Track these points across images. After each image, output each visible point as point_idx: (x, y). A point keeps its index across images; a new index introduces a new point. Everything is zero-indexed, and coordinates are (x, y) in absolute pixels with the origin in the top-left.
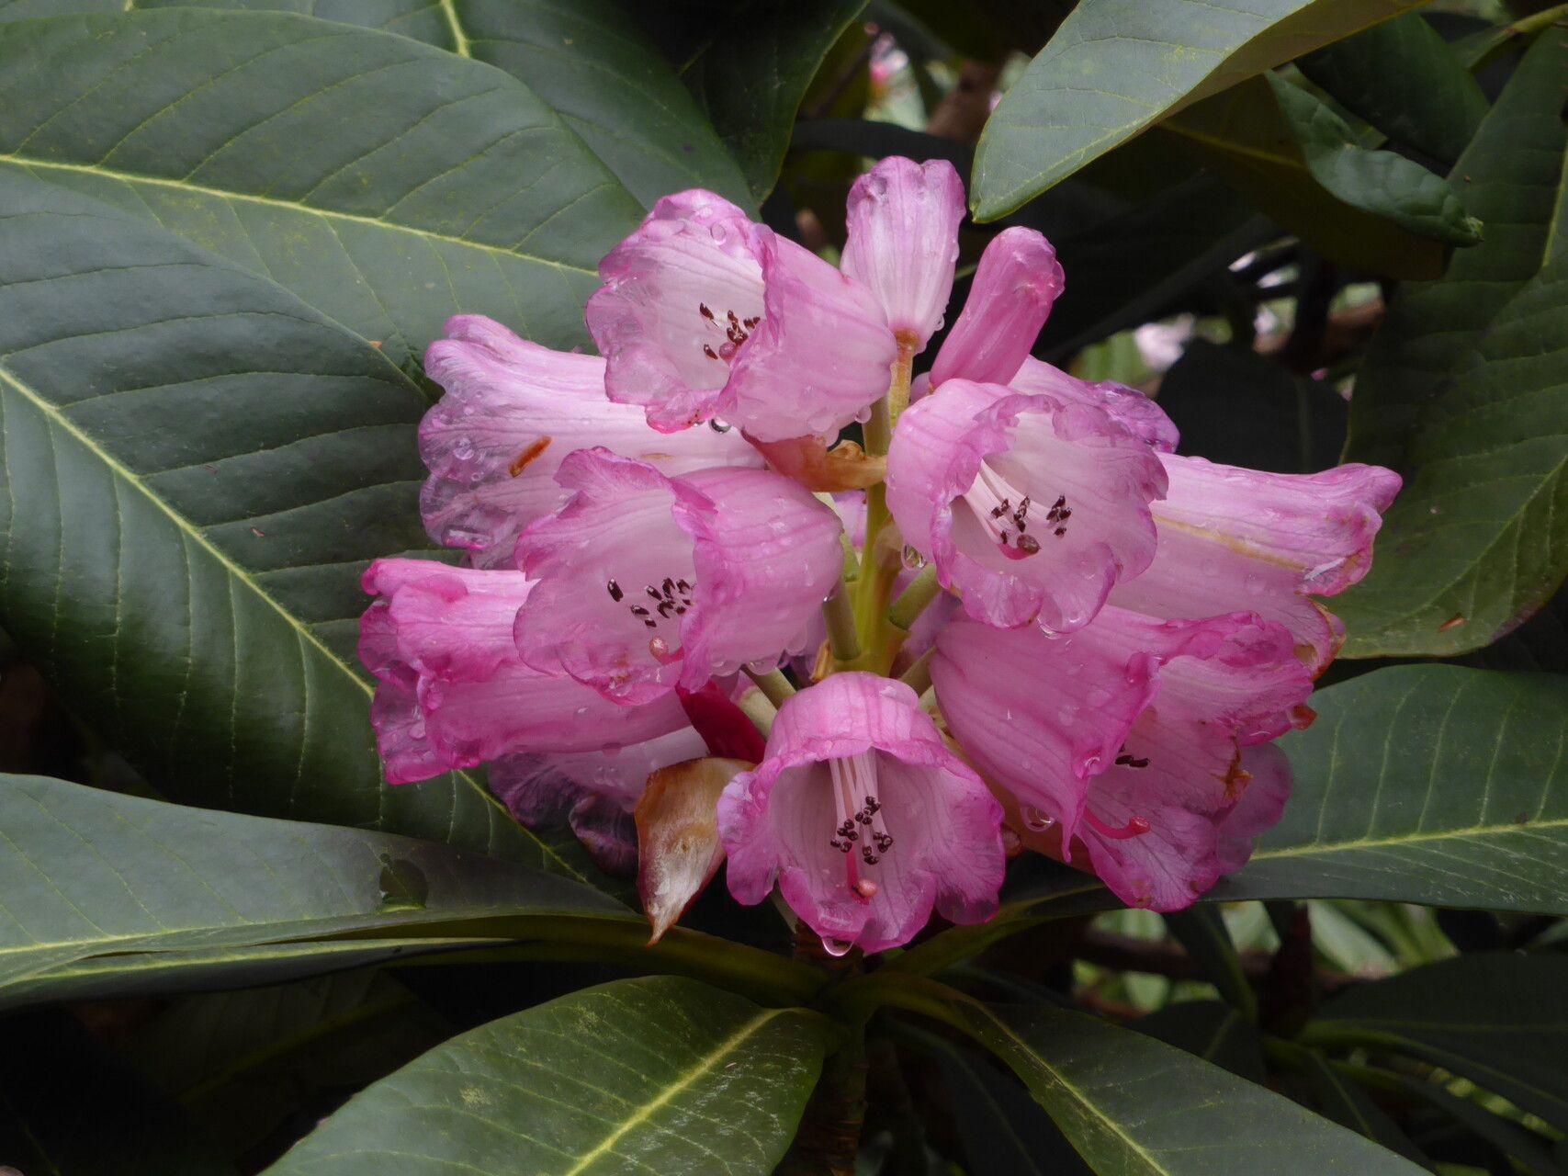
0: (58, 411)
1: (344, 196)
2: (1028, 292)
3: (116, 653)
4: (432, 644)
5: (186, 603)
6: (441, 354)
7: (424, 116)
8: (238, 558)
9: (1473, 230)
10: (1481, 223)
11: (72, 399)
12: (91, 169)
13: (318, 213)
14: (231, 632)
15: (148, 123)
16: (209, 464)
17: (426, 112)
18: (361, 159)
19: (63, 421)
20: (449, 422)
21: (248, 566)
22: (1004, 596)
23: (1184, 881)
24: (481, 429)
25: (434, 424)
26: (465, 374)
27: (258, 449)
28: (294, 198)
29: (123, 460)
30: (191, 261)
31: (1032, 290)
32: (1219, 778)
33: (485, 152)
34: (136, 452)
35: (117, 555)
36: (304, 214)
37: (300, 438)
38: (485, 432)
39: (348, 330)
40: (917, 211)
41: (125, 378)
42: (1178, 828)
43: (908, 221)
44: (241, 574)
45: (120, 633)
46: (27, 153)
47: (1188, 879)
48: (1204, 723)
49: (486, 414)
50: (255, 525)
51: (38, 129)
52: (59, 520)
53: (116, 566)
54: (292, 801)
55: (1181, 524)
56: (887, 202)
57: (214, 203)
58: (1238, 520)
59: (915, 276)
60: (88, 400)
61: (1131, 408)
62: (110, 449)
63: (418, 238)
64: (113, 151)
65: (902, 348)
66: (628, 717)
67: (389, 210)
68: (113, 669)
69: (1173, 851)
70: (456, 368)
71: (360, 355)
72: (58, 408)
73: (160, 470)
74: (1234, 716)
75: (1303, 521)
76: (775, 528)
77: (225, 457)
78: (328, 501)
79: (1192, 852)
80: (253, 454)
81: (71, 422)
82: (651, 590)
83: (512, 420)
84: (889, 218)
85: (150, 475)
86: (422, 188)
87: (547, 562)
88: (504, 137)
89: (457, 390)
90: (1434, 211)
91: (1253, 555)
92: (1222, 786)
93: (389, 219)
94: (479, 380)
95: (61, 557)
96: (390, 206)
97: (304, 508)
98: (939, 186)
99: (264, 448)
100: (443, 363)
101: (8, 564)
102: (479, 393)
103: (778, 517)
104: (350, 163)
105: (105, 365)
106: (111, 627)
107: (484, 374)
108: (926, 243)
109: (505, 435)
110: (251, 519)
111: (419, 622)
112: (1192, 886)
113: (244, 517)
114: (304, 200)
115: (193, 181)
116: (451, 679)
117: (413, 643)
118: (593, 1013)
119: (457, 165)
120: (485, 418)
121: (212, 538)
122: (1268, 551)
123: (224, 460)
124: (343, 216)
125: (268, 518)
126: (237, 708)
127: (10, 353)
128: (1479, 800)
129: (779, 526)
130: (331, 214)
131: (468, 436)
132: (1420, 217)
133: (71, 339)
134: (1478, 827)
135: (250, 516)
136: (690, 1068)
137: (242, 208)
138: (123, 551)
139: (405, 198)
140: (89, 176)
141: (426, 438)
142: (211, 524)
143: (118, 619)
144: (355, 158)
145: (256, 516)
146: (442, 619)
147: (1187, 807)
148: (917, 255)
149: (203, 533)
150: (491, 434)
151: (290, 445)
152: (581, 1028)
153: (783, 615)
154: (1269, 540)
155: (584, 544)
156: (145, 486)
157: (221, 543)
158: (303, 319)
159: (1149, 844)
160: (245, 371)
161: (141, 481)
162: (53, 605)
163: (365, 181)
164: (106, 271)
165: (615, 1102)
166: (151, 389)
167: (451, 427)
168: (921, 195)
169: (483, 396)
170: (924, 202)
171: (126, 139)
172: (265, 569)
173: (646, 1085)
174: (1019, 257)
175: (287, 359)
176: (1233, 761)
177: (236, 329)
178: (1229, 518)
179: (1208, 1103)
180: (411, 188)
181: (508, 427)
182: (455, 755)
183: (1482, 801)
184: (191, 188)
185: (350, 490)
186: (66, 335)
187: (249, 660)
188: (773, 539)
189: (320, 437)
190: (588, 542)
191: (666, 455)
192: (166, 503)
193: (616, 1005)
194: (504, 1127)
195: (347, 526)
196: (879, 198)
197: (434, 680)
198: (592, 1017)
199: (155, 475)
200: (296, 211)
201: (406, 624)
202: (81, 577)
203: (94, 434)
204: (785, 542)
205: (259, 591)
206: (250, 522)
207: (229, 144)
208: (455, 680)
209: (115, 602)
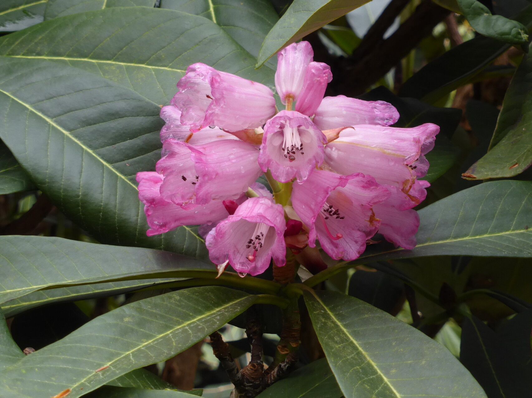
0: (69, 134)
1: (158, 61)
2: (318, 81)
3: (80, 203)
4: (148, 196)
5: (102, 187)
6: (164, 110)
7: (181, 34)
8: (122, 172)
9: (524, 38)
10: (528, 36)
11: (73, 130)
12: (86, 60)
13: (150, 67)
14: (116, 195)
15: (102, 44)
16: (113, 146)
17: (182, 33)
18: (162, 50)
19: (71, 136)
20: (167, 130)
21: (125, 175)
22: (285, 173)
23: (357, 251)
24: (175, 131)
25: (164, 130)
26: (170, 116)
27: (127, 140)
28: (143, 63)
29: (88, 147)
30: (108, 86)
31: (320, 80)
32: (367, 221)
33: (199, 44)
34: (92, 144)
35: (81, 175)
36: (146, 67)
37: (139, 136)
38: (176, 132)
39: (153, 102)
40: (294, 58)
41: (88, 122)
42: (356, 236)
43: (291, 61)
44: (123, 177)
45: (81, 198)
46: (68, 56)
47: (358, 251)
48: (363, 205)
49: (176, 127)
50: (127, 163)
51: (71, 49)
52: (63, 166)
53: (80, 178)
54: (136, 242)
55: (367, 146)
56: (286, 56)
57: (120, 67)
58: (385, 143)
59: (293, 77)
60: (78, 130)
61: (384, 109)
62: (84, 144)
63: (178, 72)
64: (92, 54)
65: (289, 99)
66: (210, 213)
67: (170, 64)
68: (80, 208)
69: (354, 243)
70: (168, 114)
71: (156, 110)
72: (69, 133)
73: (99, 149)
74: (370, 202)
75: (405, 143)
76: (230, 157)
77: (118, 143)
78: (149, 154)
79: (359, 243)
80: (126, 142)
81: (73, 137)
82: (196, 177)
83: (183, 128)
84: (286, 61)
85: (96, 150)
86: (180, 57)
87: (169, 171)
88: (204, 39)
89: (168, 121)
90: (509, 34)
91: (389, 154)
92: (369, 223)
93: (170, 67)
94: (174, 117)
95: (63, 177)
96: (170, 63)
97: (142, 156)
98: (301, 50)
99: (129, 140)
100: (164, 113)
101: (47, 180)
102: (174, 121)
103: (232, 154)
104: (159, 51)
105: (83, 119)
106: (78, 196)
107: (175, 115)
108: (296, 67)
109: (182, 133)
110: (126, 161)
111: (145, 190)
112: (359, 252)
113: (124, 160)
114: (146, 63)
115: (115, 60)
116: (155, 206)
117: (143, 196)
118: (178, 297)
119: (190, 49)
120: (176, 128)
121: (114, 167)
122: (393, 152)
123: (118, 144)
124: (157, 68)
125: (131, 160)
126: (117, 217)
127: (56, 117)
128: (512, 222)
129: (232, 157)
130: (154, 67)
131: (172, 134)
132: (503, 36)
133: (73, 112)
134: (510, 231)
135: (126, 160)
136: (210, 311)
137: (128, 67)
138: (83, 174)
139: (175, 60)
140: (85, 62)
141: (162, 135)
142: (114, 163)
143: (80, 193)
144: (161, 49)
145: (127, 160)
146: (152, 188)
147: (359, 230)
148: (293, 71)
149: (112, 166)
150: (179, 133)
151: (137, 138)
152: (172, 301)
153: (235, 181)
154: (394, 149)
155: (181, 165)
156: (95, 154)
157: (117, 169)
158: (140, 100)
159: (348, 241)
160: (123, 117)
161: (93, 152)
162: (61, 191)
163: (163, 56)
164: (84, 91)
165: (177, 320)
166: (96, 125)
167: (167, 132)
168: (296, 53)
169: (175, 122)
170: (296, 55)
171: (96, 50)
172: (130, 175)
173: (191, 316)
174: (313, 71)
175: (135, 113)
176: (371, 216)
177: (120, 105)
178: (382, 143)
179: (366, 316)
180: (177, 57)
181: (182, 130)
182: (158, 227)
183: (513, 223)
184: (114, 63)
185: (156, 150)
186: (71, 111)
187: (121, 203)
188: (230, 160)
189: (146, 135)
190: (182, 164)
191: (223, 136)
192: (100, 158)
193: (187, 294)
194: (135, 327)
195: (154, 161)
196: (284, 55)
197: (149, 206)
198: (178, 298)
199: (98, 150)
200: (143, 67)
201: (141, 191)
202: (69, 182)
203: (80, 139)
204: (234, 161)
205: (128, 182)
206: (126, 162)
207: (125, 48)
208: (156, 206)
209: (80, 189)
